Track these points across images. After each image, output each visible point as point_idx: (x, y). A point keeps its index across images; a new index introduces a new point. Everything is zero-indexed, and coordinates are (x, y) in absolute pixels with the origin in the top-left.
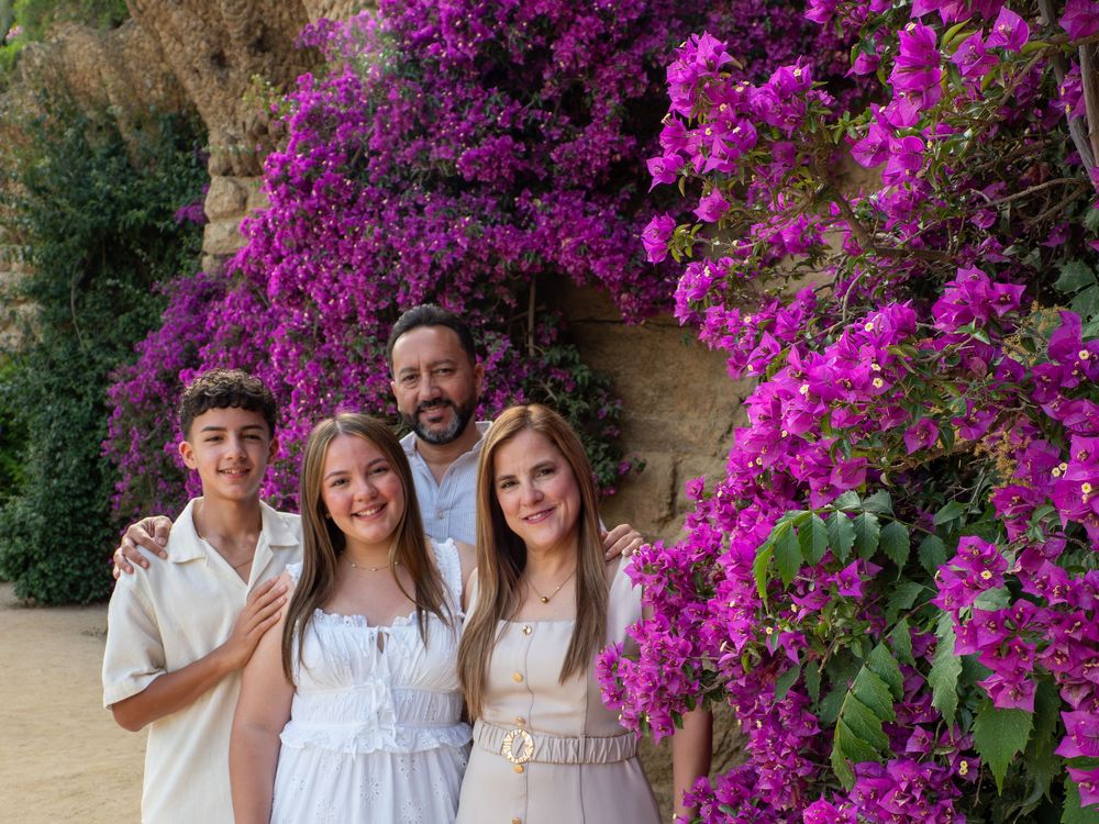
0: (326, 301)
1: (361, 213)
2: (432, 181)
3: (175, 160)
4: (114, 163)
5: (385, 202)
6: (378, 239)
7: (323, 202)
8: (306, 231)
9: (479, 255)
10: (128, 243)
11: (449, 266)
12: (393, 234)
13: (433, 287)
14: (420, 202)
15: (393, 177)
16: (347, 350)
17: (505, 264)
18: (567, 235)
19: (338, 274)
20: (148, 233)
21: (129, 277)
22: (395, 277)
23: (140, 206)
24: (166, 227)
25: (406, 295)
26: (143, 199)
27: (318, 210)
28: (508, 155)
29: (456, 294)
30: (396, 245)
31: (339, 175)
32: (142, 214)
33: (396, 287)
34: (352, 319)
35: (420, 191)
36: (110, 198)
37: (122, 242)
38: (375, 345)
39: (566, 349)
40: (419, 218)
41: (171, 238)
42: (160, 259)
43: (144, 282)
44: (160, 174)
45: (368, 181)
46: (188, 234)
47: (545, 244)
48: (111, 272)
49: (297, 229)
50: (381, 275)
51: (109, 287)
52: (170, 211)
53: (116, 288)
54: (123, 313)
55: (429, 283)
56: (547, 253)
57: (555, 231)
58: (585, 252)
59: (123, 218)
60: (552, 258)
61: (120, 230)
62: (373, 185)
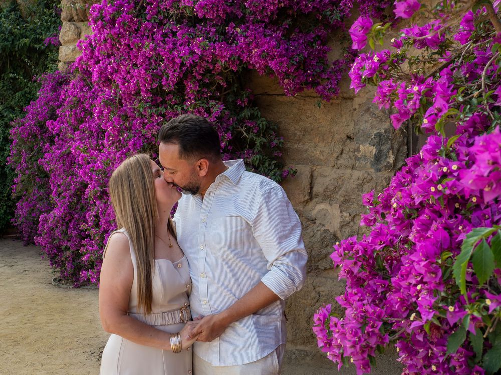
0: (123, 84)
1: (142, 36)
2: (180, 19)
3: (44, 14)
4: (13, 15)
5: (155, 30)
6: (151, 50)
7: (122, 30)
8: (112, 46)
9: (207, 59)
10: (20, 56)
11: (191, 65)
12: (160, 47)
13: (182, 76)
14: (174, 30)
15: (160, 17)
16: (135, 110)
17: (221, 63)
18: (256, 47)
19: (130, 69)
20: (31, 50)
21: (21, 73)
22: (161, 71)
23: (26, 37)
24: (40, 47)
25: (167, 81)
26: (28, 34)
27: (119, 35)
28: (223, 4)
29: (194, 80)
30: (162, 53)
31: (130, 16)
32: (27, 41)
33: (162, 77)
34: (138, 94)
35: (174, 24)
36: (11, 34)
37: (17, 56)
38: (150, 108)
39: (253, 110)
40: (174, 39)
41: (42, 53)
42: (37, 64)
43: (28, 76)
44: (36, 21)
45: (146, 19)
46: (51, 51)
47: (243, 53)
48: (12, 71)
49: (108, 45)
50: (153, 70)
51: (11, 78)
52: (42, 40)
53: (14, 79)
54: (18, 92)
55: (180, 73)
56: (244, 57)
57: (248, 45)
58: (265, 56)
59: (17, 43)
60: (247, 60)
61: (16, 49)
62: (148, 21)
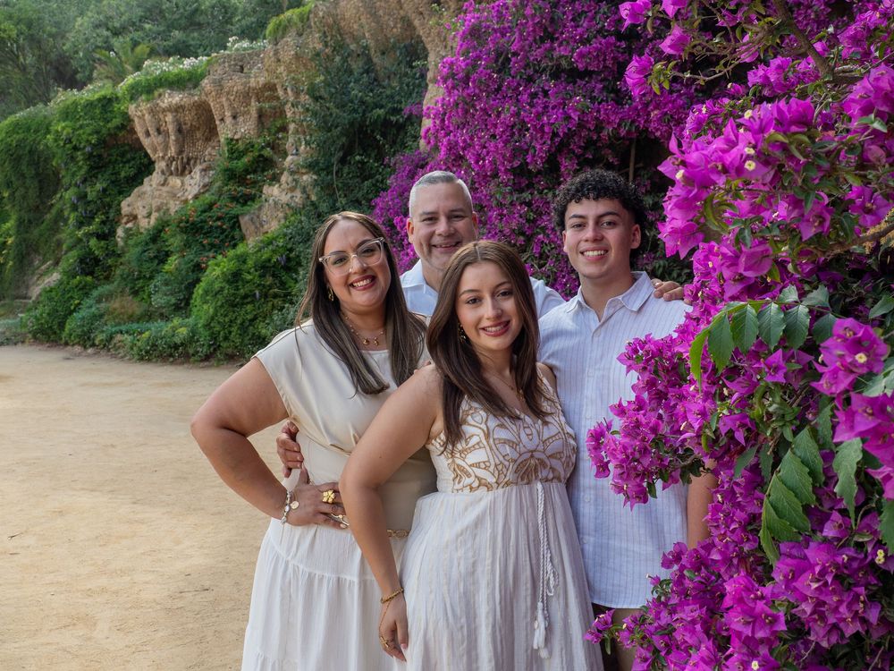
0: (477, 162)
1: (504, 97)
2: (556, 73)
3: (406, 74)
4: (365, 78)
5: (521, 89)
6: (512, 115)
7: (477, 91)
8: (466, 112)
9: (588, 126)
10: (373, 131)
11: (564, 133)
12: (525, 111)
13: (553, 149)
14: (547, 88)
15: (528, 71)
16: (491, 197)
17: (608, 130)
18: (655, 108)
19: (485, 142)
20: (386, 123)
21: (373, 155)
22: (526, 143)
23: (381, 107)
24: (397, 121)
25: (534, 156)
26: (384, 102)
27: (474, 96)
28: (612, 51)
29: (572, 155)
30: (526, 120)
31: (489, 71)
32: (381, 112)
33: (527, 151)
34: (496, 175)
35: (547, 81)
36: (362, 102)
37: (369, 131)
38: (511, 193)
39: (658, 196)
40: (546, 99)
41: (401, 127)
42: (394, 142)
43: (380, 157)
44: (395, 84)
45: (510, 75)
46: (412, 124)
47: (639, 116)
48: (361, 152)
49: (459, 110)
50: (516, 142)
51: (359, 162)
52: (401, 110)
53: (362, 163)
54: (367, 180)
55: (551, 146)
56: (639, 122)
57: (646, 105)
58: (669, 120)
59: (369, 115)
60: (644, 126)
61: (367, 123)
62: (513, 77)
